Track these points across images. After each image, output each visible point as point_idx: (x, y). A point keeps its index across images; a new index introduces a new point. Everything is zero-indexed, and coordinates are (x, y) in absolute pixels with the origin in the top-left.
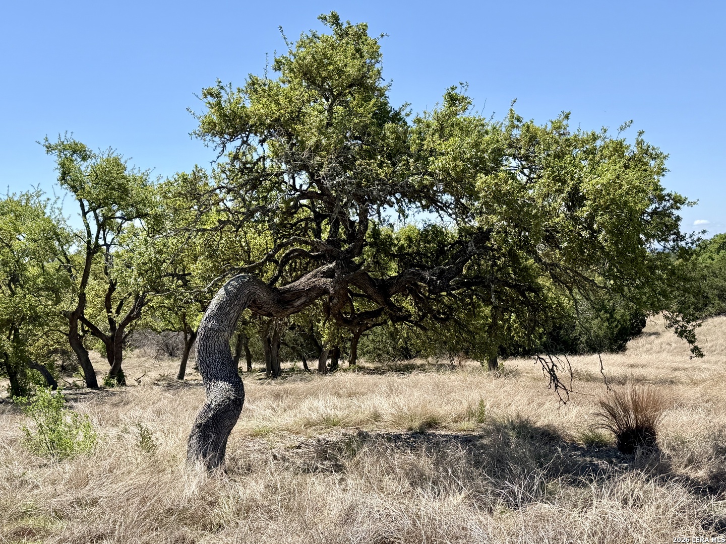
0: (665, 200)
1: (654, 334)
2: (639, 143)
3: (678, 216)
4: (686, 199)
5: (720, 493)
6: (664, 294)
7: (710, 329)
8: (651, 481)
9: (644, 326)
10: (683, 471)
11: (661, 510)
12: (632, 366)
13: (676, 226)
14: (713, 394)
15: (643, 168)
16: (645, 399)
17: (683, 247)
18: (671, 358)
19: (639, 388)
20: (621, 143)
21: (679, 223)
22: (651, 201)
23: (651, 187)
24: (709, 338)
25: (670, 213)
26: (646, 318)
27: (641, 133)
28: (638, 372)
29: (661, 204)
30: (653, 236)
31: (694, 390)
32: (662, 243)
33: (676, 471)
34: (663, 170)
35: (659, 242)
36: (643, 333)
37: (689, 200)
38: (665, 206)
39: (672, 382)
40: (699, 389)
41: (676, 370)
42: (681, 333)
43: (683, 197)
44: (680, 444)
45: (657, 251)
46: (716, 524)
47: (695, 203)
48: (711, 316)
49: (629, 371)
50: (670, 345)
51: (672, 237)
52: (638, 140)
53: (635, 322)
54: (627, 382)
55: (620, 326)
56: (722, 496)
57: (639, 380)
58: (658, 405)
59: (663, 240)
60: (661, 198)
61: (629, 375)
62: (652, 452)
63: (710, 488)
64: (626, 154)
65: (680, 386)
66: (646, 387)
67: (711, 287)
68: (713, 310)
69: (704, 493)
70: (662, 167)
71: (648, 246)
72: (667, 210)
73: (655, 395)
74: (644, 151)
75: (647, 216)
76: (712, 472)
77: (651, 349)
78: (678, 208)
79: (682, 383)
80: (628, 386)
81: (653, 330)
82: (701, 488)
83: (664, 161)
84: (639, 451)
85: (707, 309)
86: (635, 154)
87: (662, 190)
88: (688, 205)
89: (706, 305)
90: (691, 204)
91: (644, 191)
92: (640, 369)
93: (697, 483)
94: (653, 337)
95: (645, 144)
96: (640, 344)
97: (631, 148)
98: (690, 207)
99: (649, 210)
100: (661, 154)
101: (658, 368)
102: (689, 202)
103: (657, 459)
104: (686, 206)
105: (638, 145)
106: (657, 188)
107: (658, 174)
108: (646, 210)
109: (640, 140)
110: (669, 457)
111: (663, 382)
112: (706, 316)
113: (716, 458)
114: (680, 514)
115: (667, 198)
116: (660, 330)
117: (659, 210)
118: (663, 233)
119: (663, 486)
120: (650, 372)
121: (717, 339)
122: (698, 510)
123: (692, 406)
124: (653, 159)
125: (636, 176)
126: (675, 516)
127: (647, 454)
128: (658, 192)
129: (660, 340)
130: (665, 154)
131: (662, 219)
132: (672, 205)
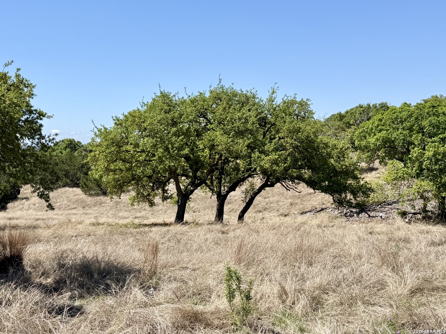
0: (33, 114)
1: (25, 198)
2: (18, 76)
3: (41, 124)
4: (46, 114)
5: (60, 291)
6: (31, 172)
7: (59, 195)
8: (18, 289)
9: (19, 193)
10: (39, 280)
11: (23, 306)
12: (10, 219)
13: (40, 130)
14: (59, 233)
15: (20, 92)
16: (17, 238)
17: (44, 143)
18: (35, 213)
19: (14, 232)
20: (5, 74)
21: (42, 128)
22: (24, 113)
23: (25, 104)
24: (58, 201)
25: (36, 122)
26: (20, 189)
27: (18, 70)
28: (14, 222)
29: (31, 115)
30: (26, 135)
31: (48, 231)
32: (31, 140)
33: (34, 281)
34: (32, 94)
35: (29, 139)
36: (18, 198)
37: (48, 114)
38: (33, 117)
39: (35, 227)
40: (51, 231)
41: (37, 220)
42: (41, 196)
43: (44, 112)
44: (37, 264)
45: (28, 145)
46: (57, 310)
47: (51, 117)
48: (60, 187)
49: (8, 222)
50: (35, 205)
51: (37, 137)
52: (16, 74)
53: (13, 191)
54: (6, 229)
55: (3, 194)
56: (61, 293)
57: (15, 227)
58: (25, 242)
59: (32, 138)
60: (31, 112)
61: (8, 225)
62: (19, 271)
63: (54, 288)
64: (9, 82)
65: (40, 230)
66: (18, 231)
67: (61, 170)
68: (61, 184)
69: (51, 292)
70: (32, 92)
71: (22, 141)
72: (34, 120)
73: (23, 235)
74: (20, 82)
75: (22, 123)
76: (56, 279)
77: (23, 208)
78: (41, 119)
79: (40, 228)
80: (7, 232)
81: (25, 196)
82: (49, 289)
83: (33, 89)
84: (11, 271)
85: (58, 183)
86: (14, 83)
87: (31, 107)
88: (47, 118)
89: (57, 181)
90: (49, 117)
91: (19, 106)
92: (15, 220)
93: (47, 287)
94: (24, 200)
95: (21, 77)
96: (16, 205)
97: (12, 78)
98: (48, 119)
99: (23, 119)
100: (31, 84)
101: (27, 219)
102: (48, 116)
103: (23, 275)
104: (46, 118)
105: (16, 77)
106: (28, 105)
107: (29, 97)
108: (21, 118)
109: (18, 74)
110: (30, 273)
111: (29, 227)
112: (57, 187)
113: (59, 270)
114: (35, 306)
115: (35, 112)
116: (29, 196)
117: (29, 119)
118: (32, 133)
119: (25, 291)
120: (21, 222)
121: (63, 201)
122: (46, 302)
123: (46, 241)
124: (26, 87)
125: (15, 96)
126: (31, 308)
127: (16, 272)
128: (29, 108)
129: (29, 202)
130: (34, 84)
131: (31, 125)
132: (37, 117)
